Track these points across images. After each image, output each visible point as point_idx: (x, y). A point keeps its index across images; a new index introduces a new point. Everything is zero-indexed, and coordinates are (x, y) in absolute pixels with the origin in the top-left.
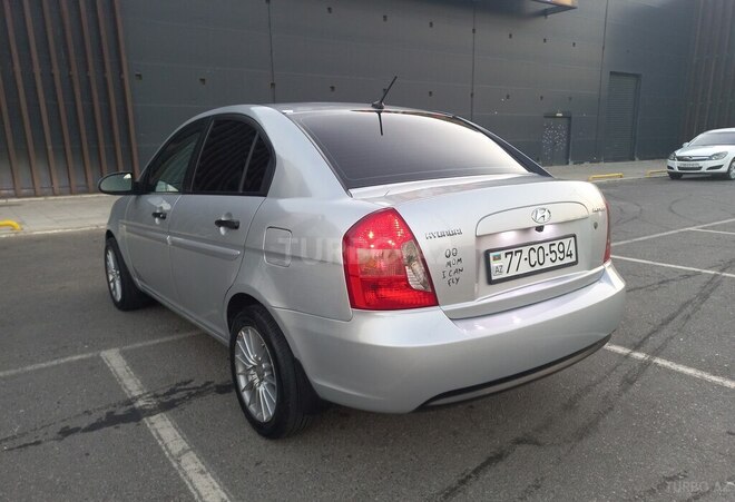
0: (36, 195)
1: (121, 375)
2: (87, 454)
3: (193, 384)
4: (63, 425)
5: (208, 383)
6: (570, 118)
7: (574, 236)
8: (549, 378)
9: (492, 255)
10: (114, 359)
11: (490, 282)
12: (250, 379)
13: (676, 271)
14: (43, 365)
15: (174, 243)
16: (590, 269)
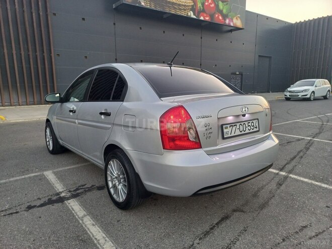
0: (11, 105)
1: (54, 182)
2: (40, 217)
3: (86, 186)
4: (29, 204)
5: (93, 186)
6: (242, 75)
7: (258, 119)
8: (245, 183)
9: (224, 126)
10: (50, 175)
11: (224, 138)
12: (114, 183)
13: (294, 138)
14: (18, 178)
15: (79, 123)
16: (264, 134)
